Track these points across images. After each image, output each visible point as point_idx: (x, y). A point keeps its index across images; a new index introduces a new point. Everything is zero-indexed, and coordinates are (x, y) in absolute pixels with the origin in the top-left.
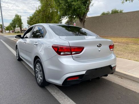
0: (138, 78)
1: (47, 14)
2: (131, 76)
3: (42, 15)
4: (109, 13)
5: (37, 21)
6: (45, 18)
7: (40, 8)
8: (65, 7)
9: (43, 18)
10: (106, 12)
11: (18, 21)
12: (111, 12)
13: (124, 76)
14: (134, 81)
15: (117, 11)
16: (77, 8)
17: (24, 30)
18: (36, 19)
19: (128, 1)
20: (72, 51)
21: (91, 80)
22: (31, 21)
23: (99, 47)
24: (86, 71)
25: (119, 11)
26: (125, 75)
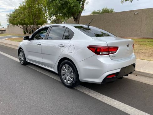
0: (152, 74)
1: (34, 11)
2: (145, 73)
3: (29, 12)
4: (100, 12)
5: (21, 19)
6: (31, 16)
7: (25, 4)
8: (59, 4)
9: (29, 16)
10: (96, 11)
12: (102, 11)
13: (138, 73)
14: (148, 77)
15: (107, 10)
16: (74, 6)
17: (2, 30)
18: (20, 17)
19: (128, 1)
22: (14, 20)
23: (128, 46)
24: (120, 69)
25: (109, 10)
26: (140, 72)
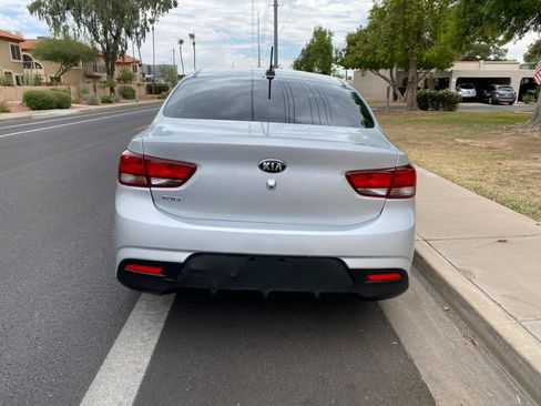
5: (368, 50)
6: (401, 36)
11: (322, 51)
13: (485, 334)
18: (365, 42)
20: (150, 173)
21: (214, 292)
23: (266, 170)
24: (188, 254)
